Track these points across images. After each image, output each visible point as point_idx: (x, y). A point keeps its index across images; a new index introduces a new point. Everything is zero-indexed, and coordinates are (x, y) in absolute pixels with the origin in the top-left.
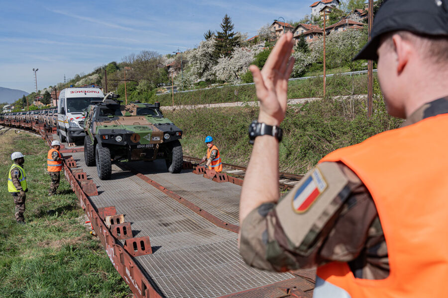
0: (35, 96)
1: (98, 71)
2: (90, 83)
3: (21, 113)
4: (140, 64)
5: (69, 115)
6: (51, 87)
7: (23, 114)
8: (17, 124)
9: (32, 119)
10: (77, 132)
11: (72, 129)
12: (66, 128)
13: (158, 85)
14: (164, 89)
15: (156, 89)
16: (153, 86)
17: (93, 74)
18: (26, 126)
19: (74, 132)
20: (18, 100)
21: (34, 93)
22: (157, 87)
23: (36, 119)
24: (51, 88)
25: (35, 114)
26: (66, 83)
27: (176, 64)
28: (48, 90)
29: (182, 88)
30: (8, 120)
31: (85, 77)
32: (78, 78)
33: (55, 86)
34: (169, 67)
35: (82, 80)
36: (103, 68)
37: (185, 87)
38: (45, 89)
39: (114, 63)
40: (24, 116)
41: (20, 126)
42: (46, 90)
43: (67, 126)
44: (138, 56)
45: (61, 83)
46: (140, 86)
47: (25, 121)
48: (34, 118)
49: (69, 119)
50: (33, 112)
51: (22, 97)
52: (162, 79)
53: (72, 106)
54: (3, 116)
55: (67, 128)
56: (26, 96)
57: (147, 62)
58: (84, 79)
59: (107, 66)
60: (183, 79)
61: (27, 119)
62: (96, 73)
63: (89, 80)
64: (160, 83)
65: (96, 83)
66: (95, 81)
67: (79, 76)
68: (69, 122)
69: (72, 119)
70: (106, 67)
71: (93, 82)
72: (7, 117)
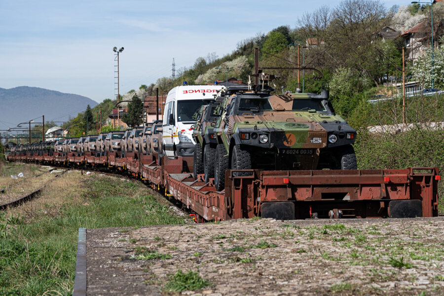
0: (110, 108)
1: (245, 50)
2: (229, 76)
3: (88, 139)
4: (340, 31)
5: (180, 126)
6: (144, 87)
7: (91, 140)
8: (79, 160)
9: (107, 148)
10: (189, 150)
11: (183, 145)
12: (174, 145)
13: (378, 79)
14: (391, 88)
15: (373, 89)
16: (365, 81)
17: (236, 55)
18: (97, 161)
19: (185, 149)
20: (76, 116)
21: (109, 100)
22: (375, 86)
23: (114, 149)
24: (143, 90)
25: (113, 138)
26: (176, 77)
27: (425, 28)
28: (138, 94)
29: (431, 86)
30: (60, 154)
31: (218, 63)
32: (202, 67)
33: (153, 85)
34: (408, 36)
35: (210, 71)
36: (258, 42)
37: (438, 82)
38: (132, 91)
39: (284, 30)
40: (93, 144)
41: (84, 163)
42: (133, 94)
43: (177, 141)
44: (336, 13)
45: (165, 79)
46: (336, 82)
47: (94, 153)
48: (112, 146)
49: (179, 130)
50: (109, 136)
51: (85, 109)
52: (389, 66)
53: (185, 113)
54: (52, 147)
55: (176, 144)
56: (92, 107)
57: (355, 26)
58: (214, 69)
59: (267, 37)
60: (433, 64)
61: (98, 148)
62: (242, 54)
63: (224, 71)
64: (382, 75)
65: (241, 77)
66: (239, 72)
67: (203, 62)
68: (180, 136)
69: (183, 130)
70: (264, 38)
71: (233, 74)
72: (60, 148)
